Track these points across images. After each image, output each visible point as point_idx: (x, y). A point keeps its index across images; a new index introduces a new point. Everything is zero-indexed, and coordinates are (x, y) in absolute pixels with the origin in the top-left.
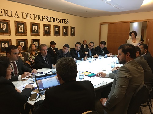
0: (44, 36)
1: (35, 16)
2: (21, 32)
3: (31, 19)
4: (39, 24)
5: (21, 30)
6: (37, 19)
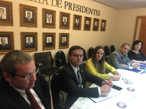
0: (74, 30)
1: (66, 4)
2: (49, 24)
3: (61, 7)
4: (69, 14)
5: (49, 21)
6: (67, 7)
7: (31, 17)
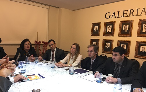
7: (128, 29)
